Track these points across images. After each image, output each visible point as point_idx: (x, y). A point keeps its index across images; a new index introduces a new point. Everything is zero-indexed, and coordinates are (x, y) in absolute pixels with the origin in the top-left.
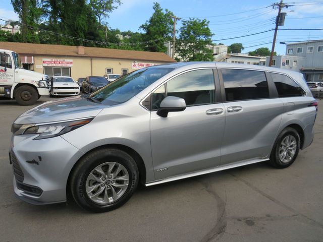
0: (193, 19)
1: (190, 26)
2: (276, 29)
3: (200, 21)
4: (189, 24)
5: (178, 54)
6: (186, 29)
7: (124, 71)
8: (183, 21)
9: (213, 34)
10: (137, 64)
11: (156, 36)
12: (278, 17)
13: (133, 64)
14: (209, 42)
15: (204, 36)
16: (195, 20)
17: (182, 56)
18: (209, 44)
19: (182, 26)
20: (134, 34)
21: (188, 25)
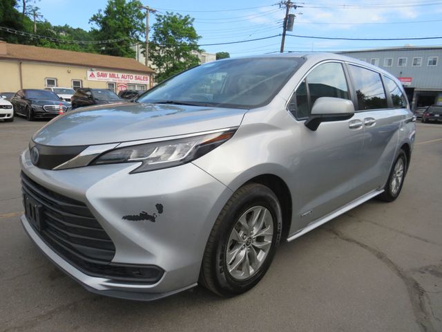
0: (172, 14)
1: (168, 23)
2: (284, 35)
3: (181, 16)
4: (166, 19)
5: (152, 62)
6: (162, 26)
7: (76, 83)
8: (157, 15)
9: (200, 37)
10: (95, 73)
11: (118, 33)
12: (286, 19)
13: (89, 73)
14: (194, 47)
15: (188, 38)
16: (174, 14)
17: (157, 65)
18: (194, 49)
19: (156, 22)
20: (74, 30)
21: (165, 21)
